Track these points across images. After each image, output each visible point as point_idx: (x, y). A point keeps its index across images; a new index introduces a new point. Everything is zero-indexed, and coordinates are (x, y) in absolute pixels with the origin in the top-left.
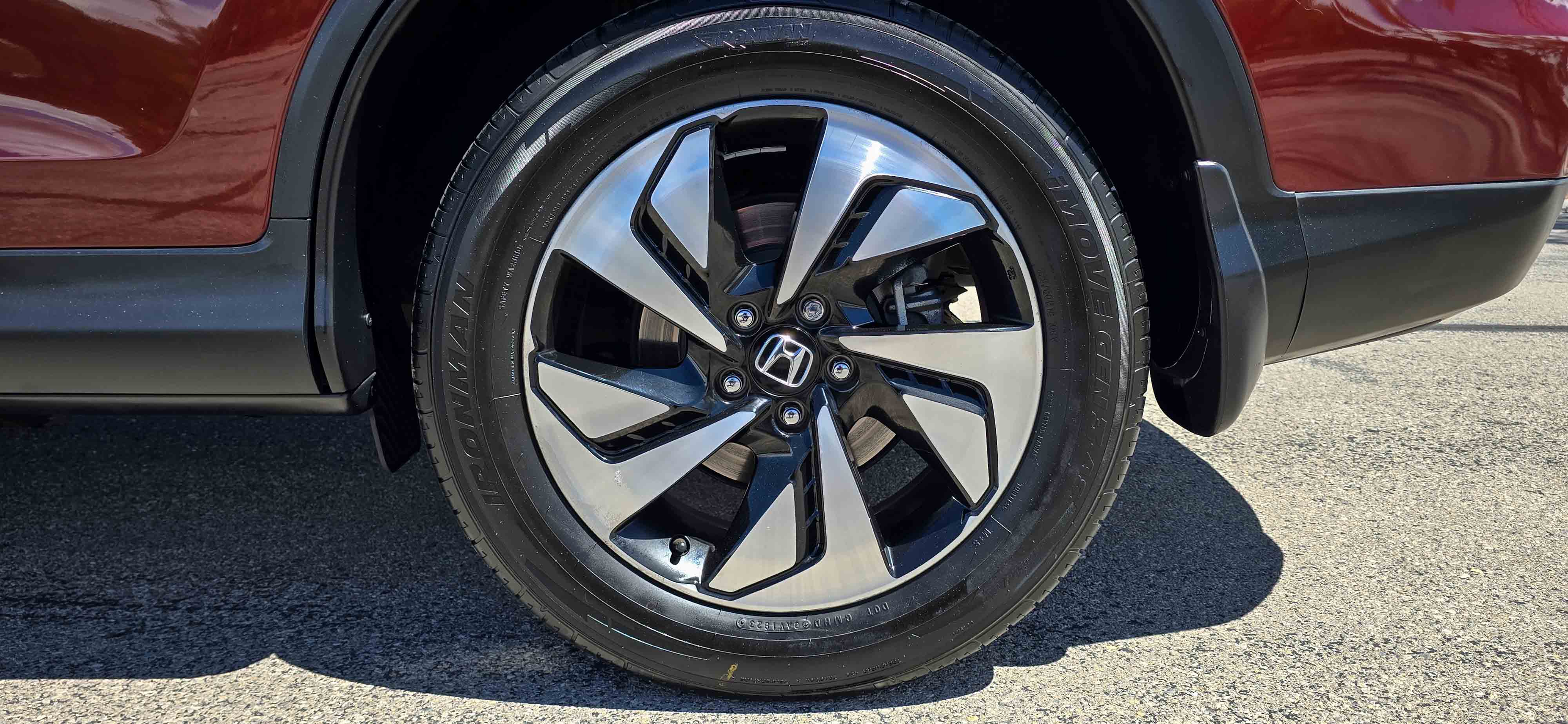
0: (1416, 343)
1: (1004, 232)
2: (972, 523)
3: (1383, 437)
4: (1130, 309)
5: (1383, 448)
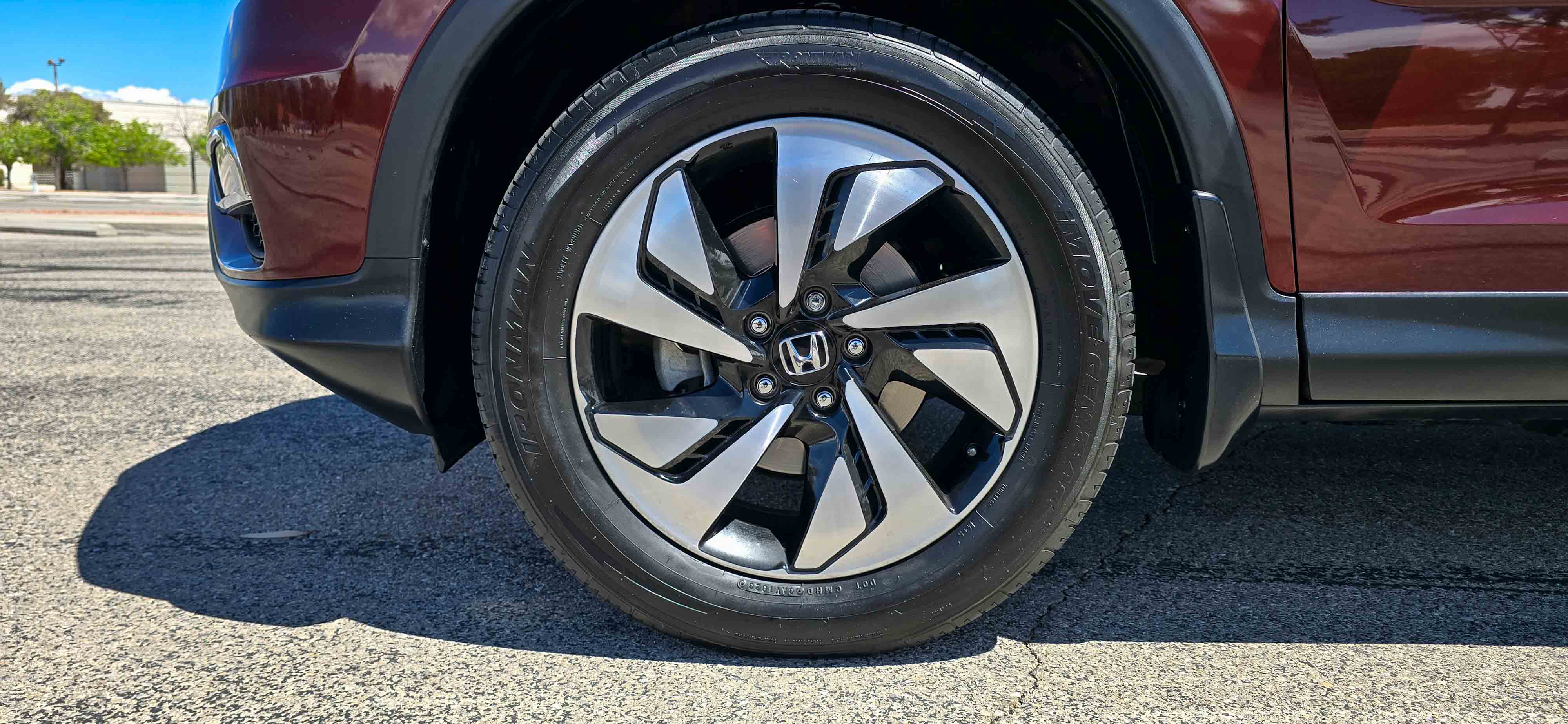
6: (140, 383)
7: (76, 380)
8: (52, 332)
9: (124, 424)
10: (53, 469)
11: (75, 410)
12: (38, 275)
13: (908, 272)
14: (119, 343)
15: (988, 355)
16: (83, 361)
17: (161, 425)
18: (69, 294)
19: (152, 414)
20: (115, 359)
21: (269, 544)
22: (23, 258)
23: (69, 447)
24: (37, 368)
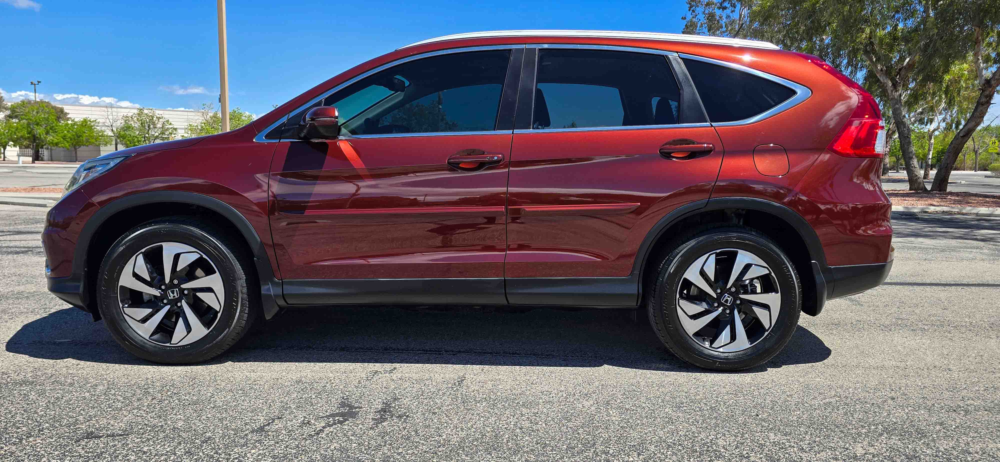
0: (880, 290)
1: (773, 274)
2: (766, 333)
3: (862, 323)
4: (799, 289)
5: (862, 326)
6: (41, 294)
7: (18, 293)
8: (13, 270)
9: (31, 309)
10: (5, 324)
11: (16, 304)
12: (12, 237)
13: (204, 274)
14: (39, 276)
15: (213, 294)
16: (23, 284)
17: (43, 310)
18: (24, 249)
19: (42, 306)
20: (35, 283)
21: (60, 343)
22: (6, 225)
23: (11, 317)
24: (4, 288)
